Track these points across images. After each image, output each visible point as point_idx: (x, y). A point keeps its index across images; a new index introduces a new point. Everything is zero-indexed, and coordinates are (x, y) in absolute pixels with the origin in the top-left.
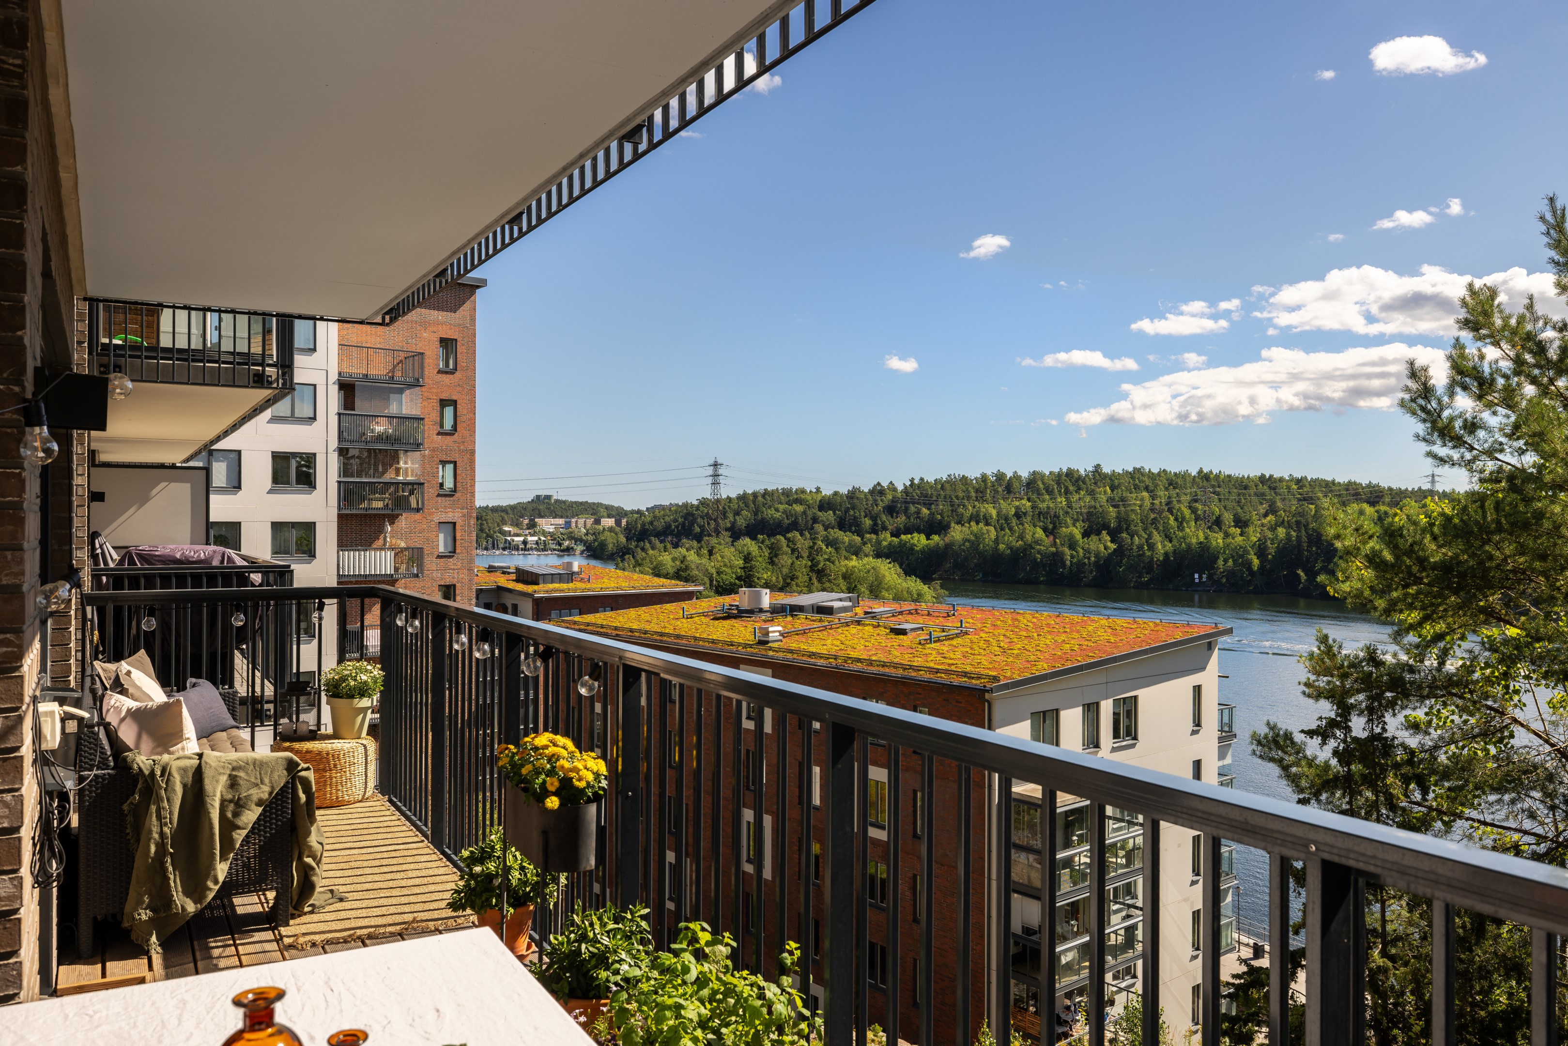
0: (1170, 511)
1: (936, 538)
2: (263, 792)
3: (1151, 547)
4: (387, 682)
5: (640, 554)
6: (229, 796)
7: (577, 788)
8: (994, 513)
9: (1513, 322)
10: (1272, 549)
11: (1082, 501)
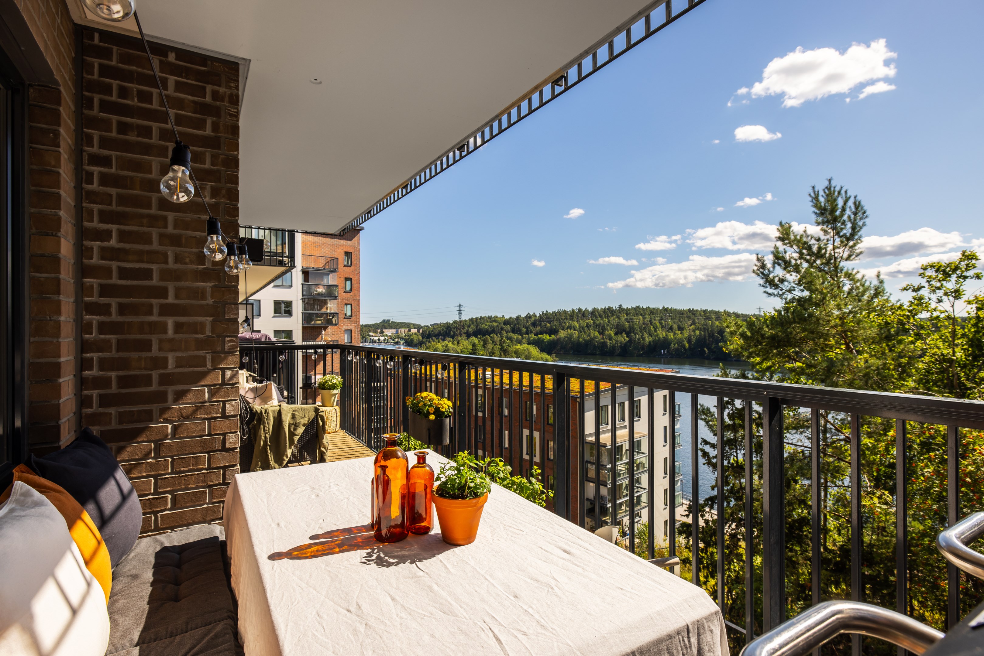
0: (651, 324)
1: (553, 336)
2: (305, 421)
3: (644, 339)
4: (344, 383)
5: (428, 344)
6: (292, 422)
7: (442, 412)
8: (577, 325)
9: (798, 237)
10: (694, 339)
11: (614, 320)
